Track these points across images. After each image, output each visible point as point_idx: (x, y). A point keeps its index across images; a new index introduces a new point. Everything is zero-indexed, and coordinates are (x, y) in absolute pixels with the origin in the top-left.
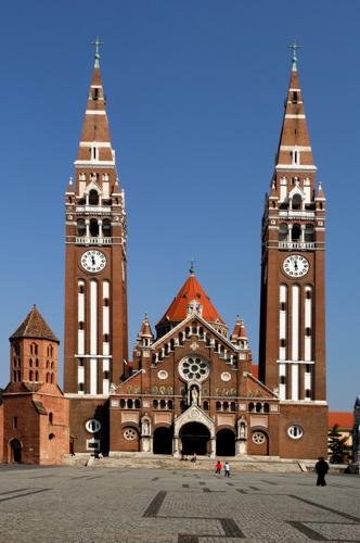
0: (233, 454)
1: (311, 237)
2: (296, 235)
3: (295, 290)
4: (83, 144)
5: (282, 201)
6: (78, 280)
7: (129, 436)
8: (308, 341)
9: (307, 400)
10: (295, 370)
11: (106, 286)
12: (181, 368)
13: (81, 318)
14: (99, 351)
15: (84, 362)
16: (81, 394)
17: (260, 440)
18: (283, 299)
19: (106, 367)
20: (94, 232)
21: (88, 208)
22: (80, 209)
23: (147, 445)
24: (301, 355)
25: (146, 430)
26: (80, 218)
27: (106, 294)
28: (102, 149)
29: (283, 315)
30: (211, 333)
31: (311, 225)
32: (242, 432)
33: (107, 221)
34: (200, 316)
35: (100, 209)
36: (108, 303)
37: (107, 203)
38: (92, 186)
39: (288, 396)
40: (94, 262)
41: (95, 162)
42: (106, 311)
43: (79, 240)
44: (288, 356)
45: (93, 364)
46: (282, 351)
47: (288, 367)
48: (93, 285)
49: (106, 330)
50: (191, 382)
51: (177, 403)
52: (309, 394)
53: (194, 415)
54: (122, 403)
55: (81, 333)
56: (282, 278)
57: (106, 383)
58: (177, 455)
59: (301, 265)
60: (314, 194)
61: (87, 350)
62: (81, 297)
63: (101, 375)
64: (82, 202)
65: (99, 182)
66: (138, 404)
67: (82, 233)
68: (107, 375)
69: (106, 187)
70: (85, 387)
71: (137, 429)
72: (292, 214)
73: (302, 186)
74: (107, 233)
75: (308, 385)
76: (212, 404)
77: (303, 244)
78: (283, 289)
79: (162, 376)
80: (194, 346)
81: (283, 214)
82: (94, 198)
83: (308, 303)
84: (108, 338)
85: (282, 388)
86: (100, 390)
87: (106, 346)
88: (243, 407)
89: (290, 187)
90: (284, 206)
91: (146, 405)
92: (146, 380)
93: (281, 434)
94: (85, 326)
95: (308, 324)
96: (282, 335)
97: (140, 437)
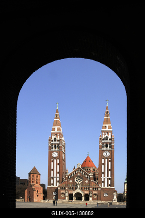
0: (88, 200)
1: (110, 147)
2: (107, 146)
3: (106, 160)
4: (53, 127)
5: (103, 138)
6: (51, 159)
7: (62, 196)
8: (110, 172)
9: (109, 187)
10: (106, 179)
11: (58, 160)
12: (75, 179)
13: (52, 168)
14: (56, 176)
15: (53, 178)
16: (52, 186)
17: (96, 197)
18: (103, 162)
19: (58, 179)
20: (55, 148)
21: (54, 142)
22: (52, 142)
23: (67, 198)
24: (108, 176)
25: (67, 194)
26: (52, 145)
27: (58, 162)
28: (58, 128)
29: (103, 166)
30: (83, 171)
31: (110, 144)
32: (91, 195)
33: (58, 145)
34: (80, 167)
35: (57, 142)
36: (58, 164)
37: (58, 141)
38: (55, 137)
39: (104, 186)
40: (55, 155)
41: (56, 131)
42: (58, 166)
43: (52, 150)
44: (104, 176)
45: (55, 179)
46: (103, 175)
47: (104, 179)
48: (55, 160)
49: (58, 171)
50: (77, 183)
51: (74, 188)
52: (110, 185)
53: (78, 191)
54: (61, 188)
55: (52, 172)
56: (103, 157)
57: (58, 183)
58: (74, 200)
59: (108, 153)
60: (111, 136)
61: (54, 176)
62: (52, 163)
63: (57, 182)
64: (53, 141)
65: (57, 136)
66: (65, 188)
67: (53, 148)
68: (58, 181)
69: (58, 137)
70: (53, 184)
71: (64, 194)
72: (105, 141)
73: (108, 134)
74: (59, 148)
75: (109, 183)
76: (83, 188)
77: (108, 148)
78: (103, 160)
79: (71, 182)
80: (79, 174)
81: (103, 141)
82: (55, 140)
83: (110, 163)
84: (58, 173)
85: (103, 184)
86: (56, 185)
87: (58, 175)
88: (91, 189)
89: (105, 135)
90: (104, 139)
91: (67, 188)
92: (67, 183)
93: (102, 195)
94: (53, 170)
95: (110, 168)
96: (103, 171)
97: (65, 196)
